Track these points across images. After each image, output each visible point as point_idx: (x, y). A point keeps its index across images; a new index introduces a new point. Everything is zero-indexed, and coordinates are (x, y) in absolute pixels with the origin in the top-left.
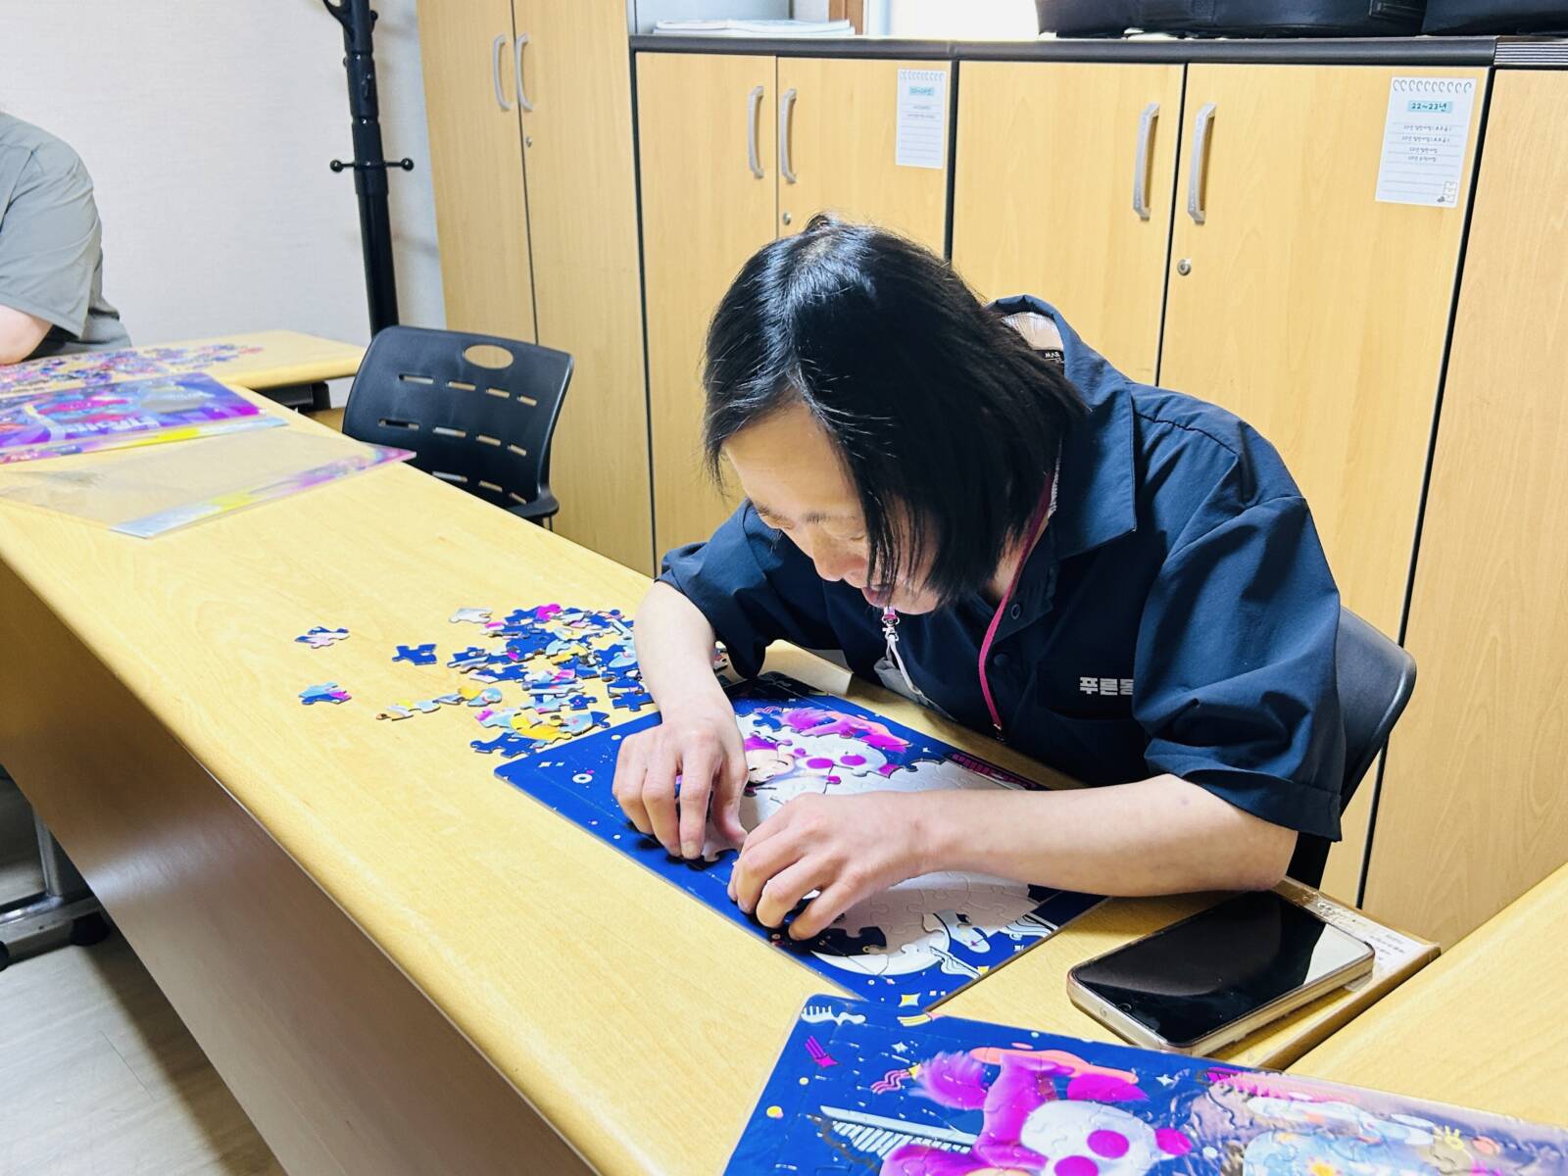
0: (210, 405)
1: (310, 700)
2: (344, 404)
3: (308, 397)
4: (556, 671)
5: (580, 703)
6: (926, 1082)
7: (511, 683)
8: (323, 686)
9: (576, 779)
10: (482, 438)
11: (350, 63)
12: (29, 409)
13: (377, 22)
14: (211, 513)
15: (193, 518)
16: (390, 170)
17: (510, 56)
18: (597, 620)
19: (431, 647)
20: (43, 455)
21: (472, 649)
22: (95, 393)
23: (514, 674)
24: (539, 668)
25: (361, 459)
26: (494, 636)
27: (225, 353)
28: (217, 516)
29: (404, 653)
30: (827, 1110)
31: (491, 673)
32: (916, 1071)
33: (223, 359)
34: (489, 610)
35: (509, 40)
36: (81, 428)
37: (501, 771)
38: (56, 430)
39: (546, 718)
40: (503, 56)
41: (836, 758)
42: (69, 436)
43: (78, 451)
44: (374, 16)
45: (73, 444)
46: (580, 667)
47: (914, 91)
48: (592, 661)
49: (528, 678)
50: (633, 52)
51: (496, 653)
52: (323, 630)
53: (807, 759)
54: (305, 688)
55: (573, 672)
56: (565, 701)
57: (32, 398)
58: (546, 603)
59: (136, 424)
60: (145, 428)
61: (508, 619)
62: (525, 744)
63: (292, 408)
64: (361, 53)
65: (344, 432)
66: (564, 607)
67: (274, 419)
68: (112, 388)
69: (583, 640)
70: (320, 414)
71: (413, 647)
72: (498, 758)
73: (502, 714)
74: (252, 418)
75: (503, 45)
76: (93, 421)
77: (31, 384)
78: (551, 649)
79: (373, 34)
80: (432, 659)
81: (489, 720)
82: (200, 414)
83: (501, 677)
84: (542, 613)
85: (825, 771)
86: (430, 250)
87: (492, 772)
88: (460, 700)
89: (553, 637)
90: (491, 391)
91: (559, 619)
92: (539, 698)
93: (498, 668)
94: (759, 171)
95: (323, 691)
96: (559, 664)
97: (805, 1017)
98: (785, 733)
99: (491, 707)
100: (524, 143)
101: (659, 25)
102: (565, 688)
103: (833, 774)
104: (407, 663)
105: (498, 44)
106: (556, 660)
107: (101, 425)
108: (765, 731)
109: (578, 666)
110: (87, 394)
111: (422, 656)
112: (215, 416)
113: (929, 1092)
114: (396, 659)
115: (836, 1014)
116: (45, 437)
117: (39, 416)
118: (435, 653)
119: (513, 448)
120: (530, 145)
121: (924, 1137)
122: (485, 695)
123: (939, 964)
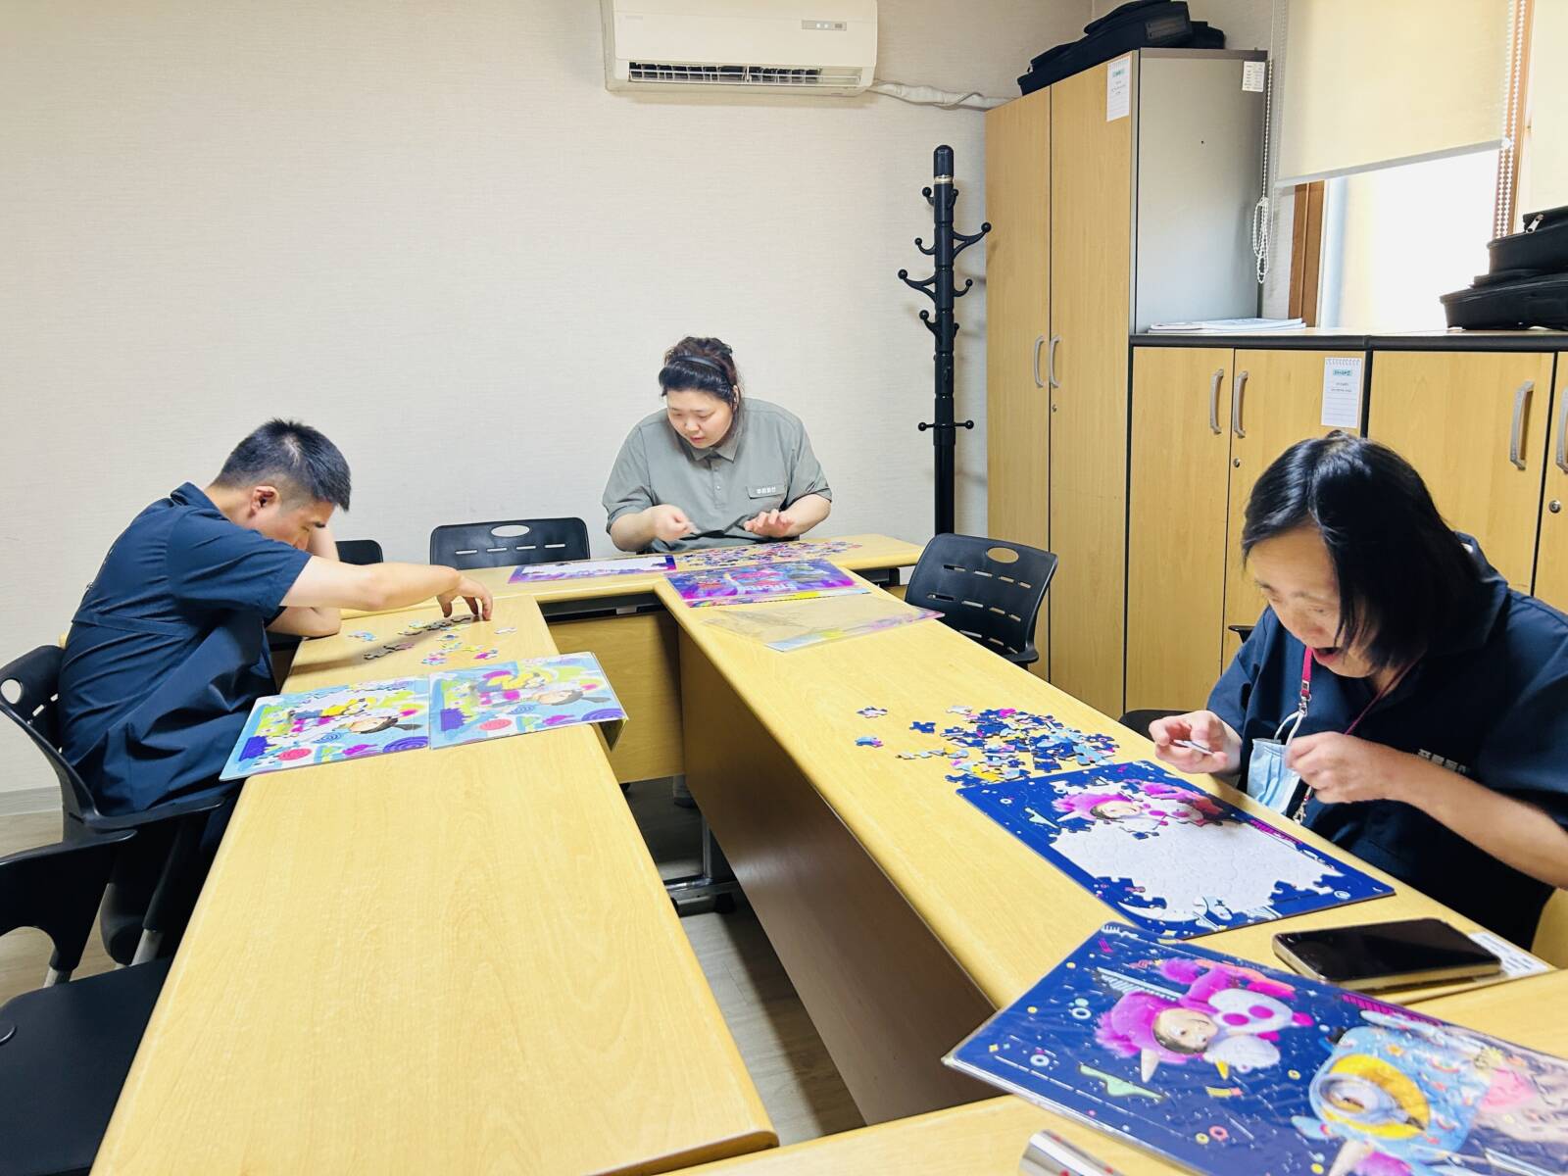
0: (827, 578)
1: (861, 744)
2: (907, 582)
3: (885, 577)
4: (1004, 745)
5: (1015, 764)
6: (1163, 969)
7: (975, 749)
8: (869, 738)
9: (1002, 801)
10: (993, 609)
11: (938, 359)
12: (727, 577)
13: (958, 331)
14: (819, 641)
15: (811, 642)
16: (957, 428)
17: (1047, 350)
18: (1038, 720)
19: (933, 724)
20: (734, 602)
21: (955, 728)
22: (763, 569)
23: (978, 744)
24: (993, 742)
25: (910, 616)
26: (971, 722)
27: (840, 548)
28: (823, 643)
29: (917, 725)
30: (1100, 969)
31: (965, 742)
32: (1158, 963)
33: (838, 551)
34: (970, 708)
35: (1047, 339)
36: (754, 588)
37: (959, 791)
38: (741, 589)
39: (992, 769)
40: (1042, 351)
41: (1169, 812)
42: (747, 592)
43: (751, 602)
44: (957, 327)
45: (748, 597)
46: (1019, 745)
47: (1336, 372)
48: (1027, 742)
49: (986, 747)
50: (1131, 347)
51: (970, 732)
52: (873, 709)
53: (1150, 810)
54: (859, 738)
55: (1014, 747)
56: (1006, 762)
57: (729, 570)
58: (1006, 708)
59: (784, 587)
60: (788, 590)
61: (981, 714)
62: (977, 780)
63: (876, 584)
64: (945, 352)
65: (906, 601)
66: (1018, 711)
67: (862, 589)
68: (772, 566)
69: (1026, 730)
70: (892, 589)
71: (922, 723)
72: (960, 785)
73: (966, 764)
74: (851, 587)
75: (1041, 343)
76: (761, 584)
77: (729, 561)
78: (1004, 732)
79: (955, 339)
80: (932, 731)
81: (958, 766)
82: (820, 584)
83: (970, 745)
84: (1003, 713)
85: (1160, 818)
86: (981, 481)
87: (955, 791)
88: (943, 754)
89: (1007, 726)
90: (1002, 578)
91: (1013, 717)
92: (990, 758)
93: (970, 740)
94: (1217, 428)
95: (868, 740)
96: (1006, 741)
97: (1103, 930)
98: (1141, 795)
99: (961, 759)
100: (1051, 409)
101: (1152, 327)
102: (1007, 754)
103: (1165, 820)
104: (917, 731)
105: (1038, 343)
106: (1005, 739)
107: (765, 587)
108: (1128, 792)
109: (1019, 744)
110: (759, 569)
111: (927, 728)
112: (828, 585)
113: (1163, 973)
114: (911, 729)
115: (1121, 931)
116: (734, 592)
117: (732, 581)
118: (935, 728)
119: (1013, 616)
120: (1055, 410)
121: (1151, 990)
122: (959, 753)
123: (1195, 920)
